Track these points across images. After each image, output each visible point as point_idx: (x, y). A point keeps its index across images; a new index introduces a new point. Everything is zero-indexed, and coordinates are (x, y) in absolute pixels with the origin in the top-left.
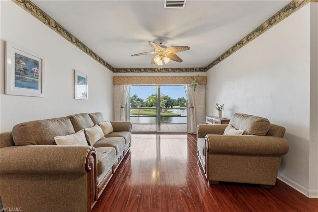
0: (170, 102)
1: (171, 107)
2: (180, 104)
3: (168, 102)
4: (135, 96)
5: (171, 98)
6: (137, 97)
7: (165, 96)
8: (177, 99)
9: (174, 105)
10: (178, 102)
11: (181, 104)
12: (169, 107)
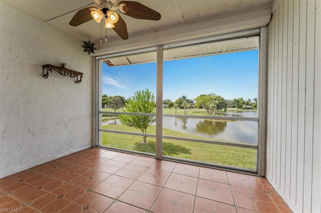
0: (224, 103)
1: (224, 109)
2: (236, 106)
3: (220, 103)
4: (184, 97)
5: (225, 99)
6: (186, 98)
7: (217, 96)
8: (232, 100)
9: (228, 107)
10: (235, 103)
11: (238, 106)
12: (221, 109)
